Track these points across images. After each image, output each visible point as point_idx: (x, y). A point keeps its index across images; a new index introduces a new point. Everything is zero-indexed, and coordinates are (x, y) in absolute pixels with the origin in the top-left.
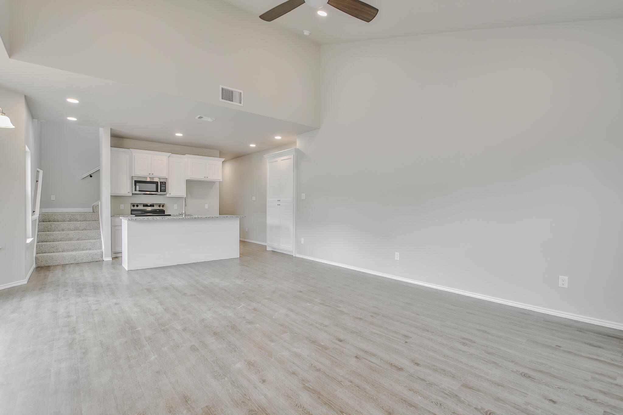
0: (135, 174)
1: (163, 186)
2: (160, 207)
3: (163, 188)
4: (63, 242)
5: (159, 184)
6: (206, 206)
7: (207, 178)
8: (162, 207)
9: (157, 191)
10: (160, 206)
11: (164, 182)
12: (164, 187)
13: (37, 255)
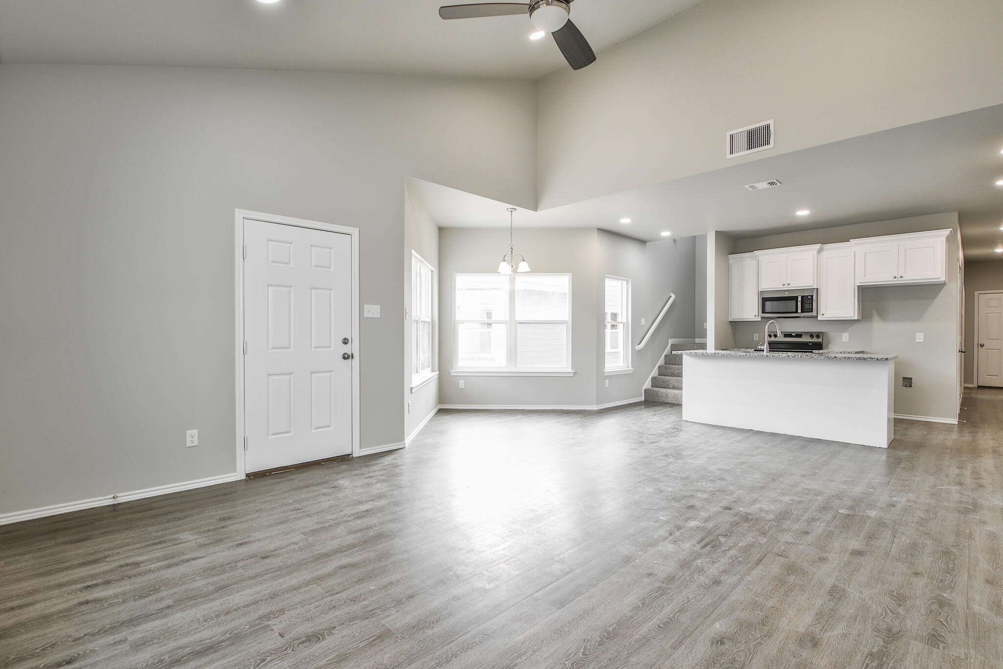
0: (762, 288)
1: (807, 303)
2: (812, 338)
3: (807, 306)
4: (673, 378)
5: (800, 299)
6: (920, 337)
7: (901, 279)
8: (816, 339)
9: (797, 312)
10: (812, 336)
11: (809, 296)
12: (810, 303)
13: (653, 388)
